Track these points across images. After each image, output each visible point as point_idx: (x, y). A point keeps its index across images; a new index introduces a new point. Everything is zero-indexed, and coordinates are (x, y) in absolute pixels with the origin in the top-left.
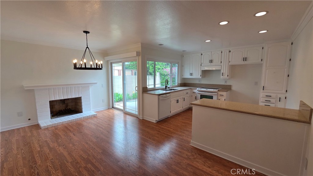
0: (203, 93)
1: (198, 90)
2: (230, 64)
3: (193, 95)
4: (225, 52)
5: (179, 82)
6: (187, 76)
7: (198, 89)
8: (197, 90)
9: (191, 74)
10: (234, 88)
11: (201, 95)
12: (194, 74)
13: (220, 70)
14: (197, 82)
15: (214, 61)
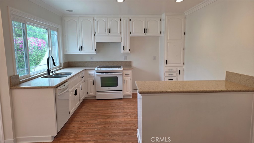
0: (104, 74)
1: (96, 71)
2: (131, 35)
3: (89, 79)
4: (124, 20)
5: (62, 62)
6: (73, 50)
7: (96, 69)
8: (94, 72)
9: (81, 48)
10: (134, 65)
11: (101, 78)
12: (84, 48)
13: (119, 43)
14: (88, 60)
15: (112, 31)
